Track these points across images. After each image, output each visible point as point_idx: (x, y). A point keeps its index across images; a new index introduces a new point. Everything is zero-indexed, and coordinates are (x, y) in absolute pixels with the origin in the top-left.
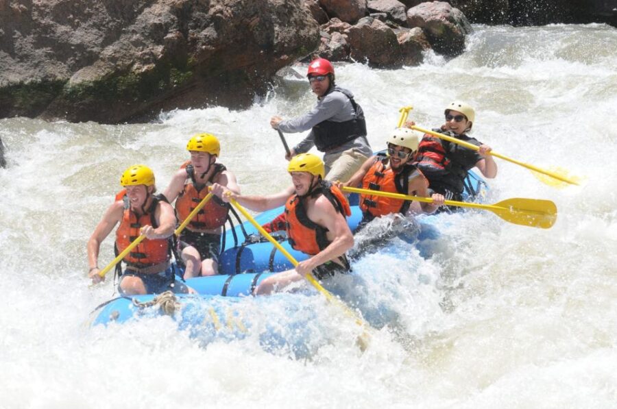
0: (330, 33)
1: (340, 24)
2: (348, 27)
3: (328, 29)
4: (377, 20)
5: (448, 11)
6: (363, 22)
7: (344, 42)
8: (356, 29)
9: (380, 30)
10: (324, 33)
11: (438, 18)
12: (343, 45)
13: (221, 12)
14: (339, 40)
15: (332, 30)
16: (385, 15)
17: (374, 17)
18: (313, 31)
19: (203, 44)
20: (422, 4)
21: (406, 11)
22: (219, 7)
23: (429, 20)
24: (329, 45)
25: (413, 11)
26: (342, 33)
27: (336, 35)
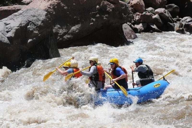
0: (136, 16)
1: (139, 13)
2: (140, 14)
3: (136, 15)
4: (147, 13)
5: (165, 11)
6: (144, 13)
7: (140, 18)
8: (142, 15)
9: (148, 15)
10: (135, 16)
11: (162, 12)
12: (139, 19)
13: (109, 10)
14: (138, 17)
15: (137, 15)
16: (149, 11)
17: (147, 12)
18: (131, 15)
19: (105, 18)
20: (158, 9)
21: (154, 10)
22: (109, 9)
23: (160, 12)
24: (136, 19)
25: (156, 10)
26: (139, 16)
27: (138, 16)
